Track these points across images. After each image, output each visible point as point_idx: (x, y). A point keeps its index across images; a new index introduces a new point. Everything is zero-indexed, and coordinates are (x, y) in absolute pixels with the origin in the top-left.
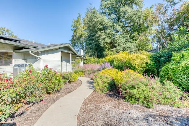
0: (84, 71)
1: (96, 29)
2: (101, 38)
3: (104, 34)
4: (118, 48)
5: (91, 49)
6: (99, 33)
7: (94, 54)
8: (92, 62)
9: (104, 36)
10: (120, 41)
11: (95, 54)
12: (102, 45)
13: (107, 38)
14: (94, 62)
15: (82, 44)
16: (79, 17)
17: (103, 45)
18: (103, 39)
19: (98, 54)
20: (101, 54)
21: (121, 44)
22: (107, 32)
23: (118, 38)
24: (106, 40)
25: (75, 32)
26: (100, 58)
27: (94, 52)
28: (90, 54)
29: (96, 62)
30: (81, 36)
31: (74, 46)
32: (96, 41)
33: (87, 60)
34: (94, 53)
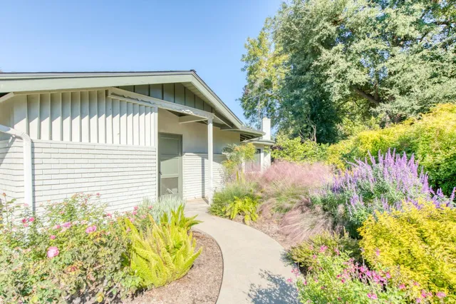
0: (259, 194)
1: (313, 41)
2: (332, 71)
3: (342, 57)
4: (402, 101)
5: (296, 115)
6: (326, 54)
7: (306, 132)
8: (299, 154)
9: (343, 64)
10: (408, 76)
11: (309, 129)
12: (335, 98)
13: (354, 70)
14: (305, 157)
15: (269, 107)
16: (264, 29)
17: (339, 97)
18: (341, 76)
19: (317, 130)
20: (328, 130)
21: (416, 88)
22: (357, 46)
23: (400, 65)
24: (350, 76)
25: (250, 73)
26: (325, 143)
27: (305, 125)
28: (291, 131)
29: (312, 155)
30: (268, 84)
31: (249, 115)
32: (313, 89)
33: (281, 149)
34: (307, 127)
